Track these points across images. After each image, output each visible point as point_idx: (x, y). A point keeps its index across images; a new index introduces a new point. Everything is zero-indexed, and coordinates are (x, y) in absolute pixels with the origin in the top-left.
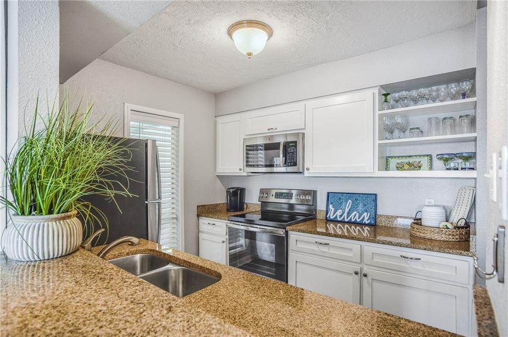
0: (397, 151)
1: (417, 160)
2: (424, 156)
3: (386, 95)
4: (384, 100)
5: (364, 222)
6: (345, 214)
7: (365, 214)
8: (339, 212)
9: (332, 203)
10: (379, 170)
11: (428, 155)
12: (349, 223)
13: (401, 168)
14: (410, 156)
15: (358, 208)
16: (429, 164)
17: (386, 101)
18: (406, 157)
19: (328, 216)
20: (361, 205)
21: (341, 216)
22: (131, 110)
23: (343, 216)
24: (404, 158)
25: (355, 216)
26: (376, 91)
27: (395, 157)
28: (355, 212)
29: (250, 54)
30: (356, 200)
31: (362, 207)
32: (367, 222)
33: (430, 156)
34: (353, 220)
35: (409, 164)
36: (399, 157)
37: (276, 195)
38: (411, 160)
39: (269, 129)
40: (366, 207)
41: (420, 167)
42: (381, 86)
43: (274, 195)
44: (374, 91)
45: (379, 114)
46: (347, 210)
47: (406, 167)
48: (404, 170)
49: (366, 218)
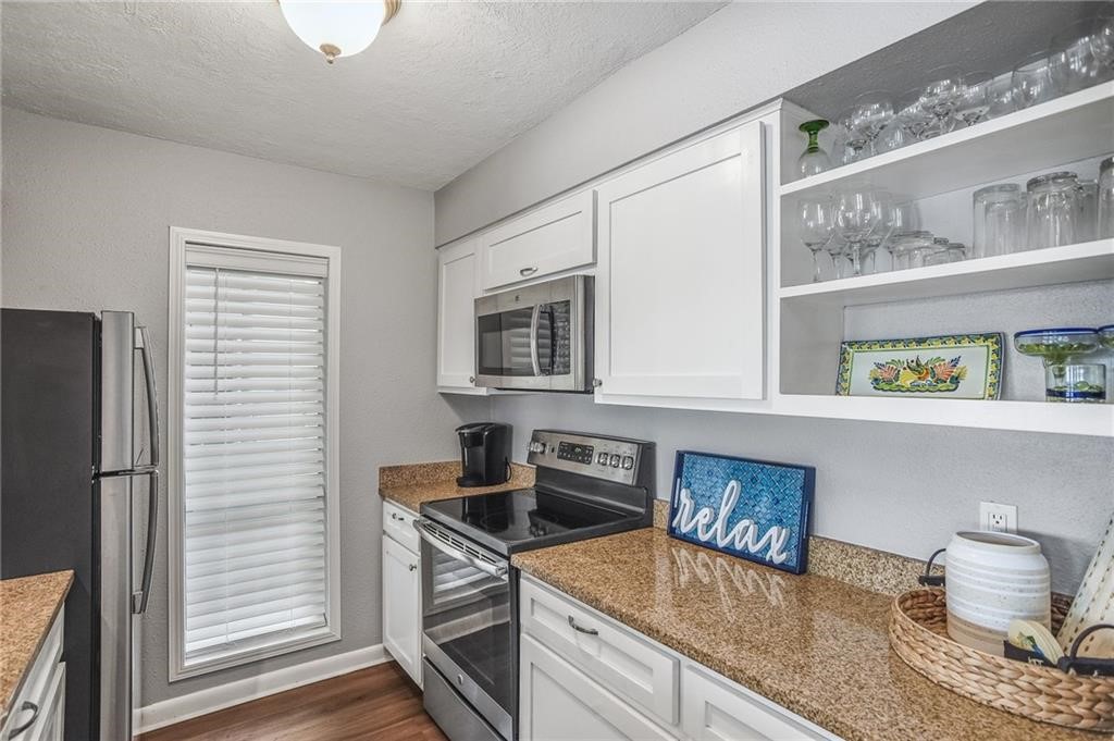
0: (879, 322)
1: (947, 353)
2: (972, 338)
3: (813, 128)
4: (806, 147)
5: (768, 558)
6: (719, 525)
7: (774, 531)
8: (704, 515)
9: (689, 486)
10: (782, 392)
11: (987, 337)
12: (729, 551)
13: (889, 382)
14: (920, 341)
15: (757, 509)
16: (992, 368)
17: (813, 149)
18: (907, 342)
19: (675, 524)
20: (766, 499)
21: (709, 527)
22: (187, 243)
23: (713, 529)
24: (900, 346)
25: (744, 535)
26: (773, 117)
27: (871, 344)
28: (745, 522)
29: (330, 50)
30: (754, 481)
31: (767, 505)
32: (779, 559)
33: (998, 339)
34: (739, 546)
35: (917, 367)
36: (882, 343)
37: (561, 450)
38: (926, 355)
39: (522, 271)
40: (780, 507)
41: (956, 380)
42: (788, 97)
43: (557, 450)
44: (766, 121)
45: (782, 197)
46: (724, 512)
47: (907, 378)
48: (900, 389)
49: (776, 546)
